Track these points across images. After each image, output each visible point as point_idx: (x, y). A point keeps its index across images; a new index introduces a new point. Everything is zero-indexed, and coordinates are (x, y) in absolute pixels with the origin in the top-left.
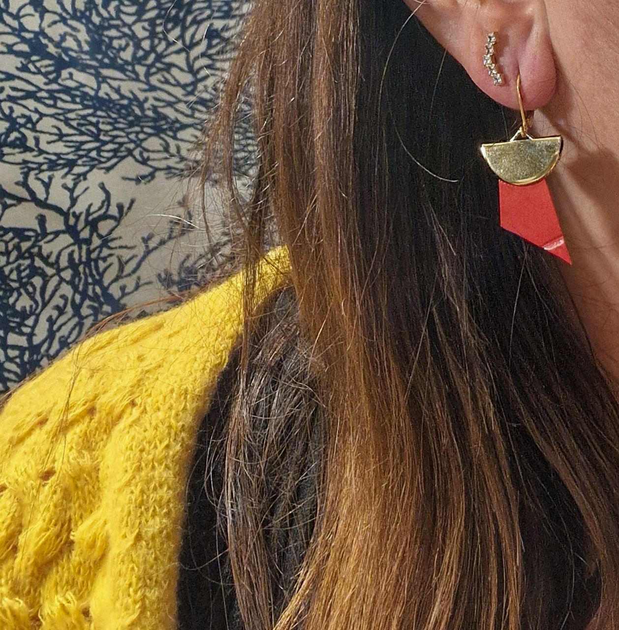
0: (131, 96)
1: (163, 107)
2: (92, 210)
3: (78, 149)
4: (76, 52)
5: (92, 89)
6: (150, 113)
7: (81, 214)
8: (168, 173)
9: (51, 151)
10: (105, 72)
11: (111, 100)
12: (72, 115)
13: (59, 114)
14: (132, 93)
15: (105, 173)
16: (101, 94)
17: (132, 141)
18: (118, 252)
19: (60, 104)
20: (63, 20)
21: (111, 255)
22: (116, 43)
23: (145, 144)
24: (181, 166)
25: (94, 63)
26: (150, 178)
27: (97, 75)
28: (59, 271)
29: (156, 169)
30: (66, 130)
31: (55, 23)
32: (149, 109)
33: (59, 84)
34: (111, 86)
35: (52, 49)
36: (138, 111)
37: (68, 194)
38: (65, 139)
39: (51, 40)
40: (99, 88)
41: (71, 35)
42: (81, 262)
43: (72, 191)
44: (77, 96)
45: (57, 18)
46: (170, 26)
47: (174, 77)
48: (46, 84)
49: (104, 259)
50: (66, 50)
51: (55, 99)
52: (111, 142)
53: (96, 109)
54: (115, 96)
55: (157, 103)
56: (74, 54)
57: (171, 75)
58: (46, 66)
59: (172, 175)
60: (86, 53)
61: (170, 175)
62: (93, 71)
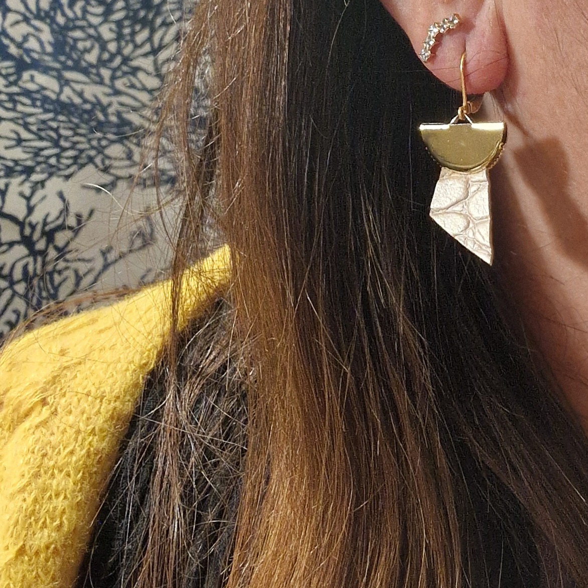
0: (93, 100)
2: (49, 219)
3: (36, 154)
4: (38, 53)
5: (53, 92)
6: (114, 119)
7: (37, 224)
9: (8, 157)
10: (69, 75)
11: (73, 105)
12: (31, 120)
13: (18, 118)
14: (95, 97)
15: (64, 181)
16: (63, 98)
17: (93, 148)
18: (74, 265)
19: (20, 107)
20: (26, 20)
21: (67, 268)
22: (80, 45)
23: (108, 152)
25: (57, 65)
26: (111, 186)
27: (59, 78)
28: (12, 283)
29: (118, 178)
30: (25, 135)
31: (17, 22)
32: (113, 114)
33: (20, 87)
34: (74, 90)
35: (13, 50)
36: (101, 117)
37: (24, 202)
38: (24, 144)
39: (12, 40)
40: (61, 91)
41: (34, 36)
42: (35, 275)
43: (28, 199)
44: (37, 99)
45: (20, 18)
46: (138, 28)
47: (140, 82)
48: (7, 86)
49: (60, 272)
50: (28, 51)
51: (15, 102)
52: (72, 148)
53: (57, 113)
54: (77, 100)
55: (121, 109)
56: (36, 56)
57: (138, 79)
58: (7, 68)
60: (49, 54)
61: (132, 185)
62: (55, 73)
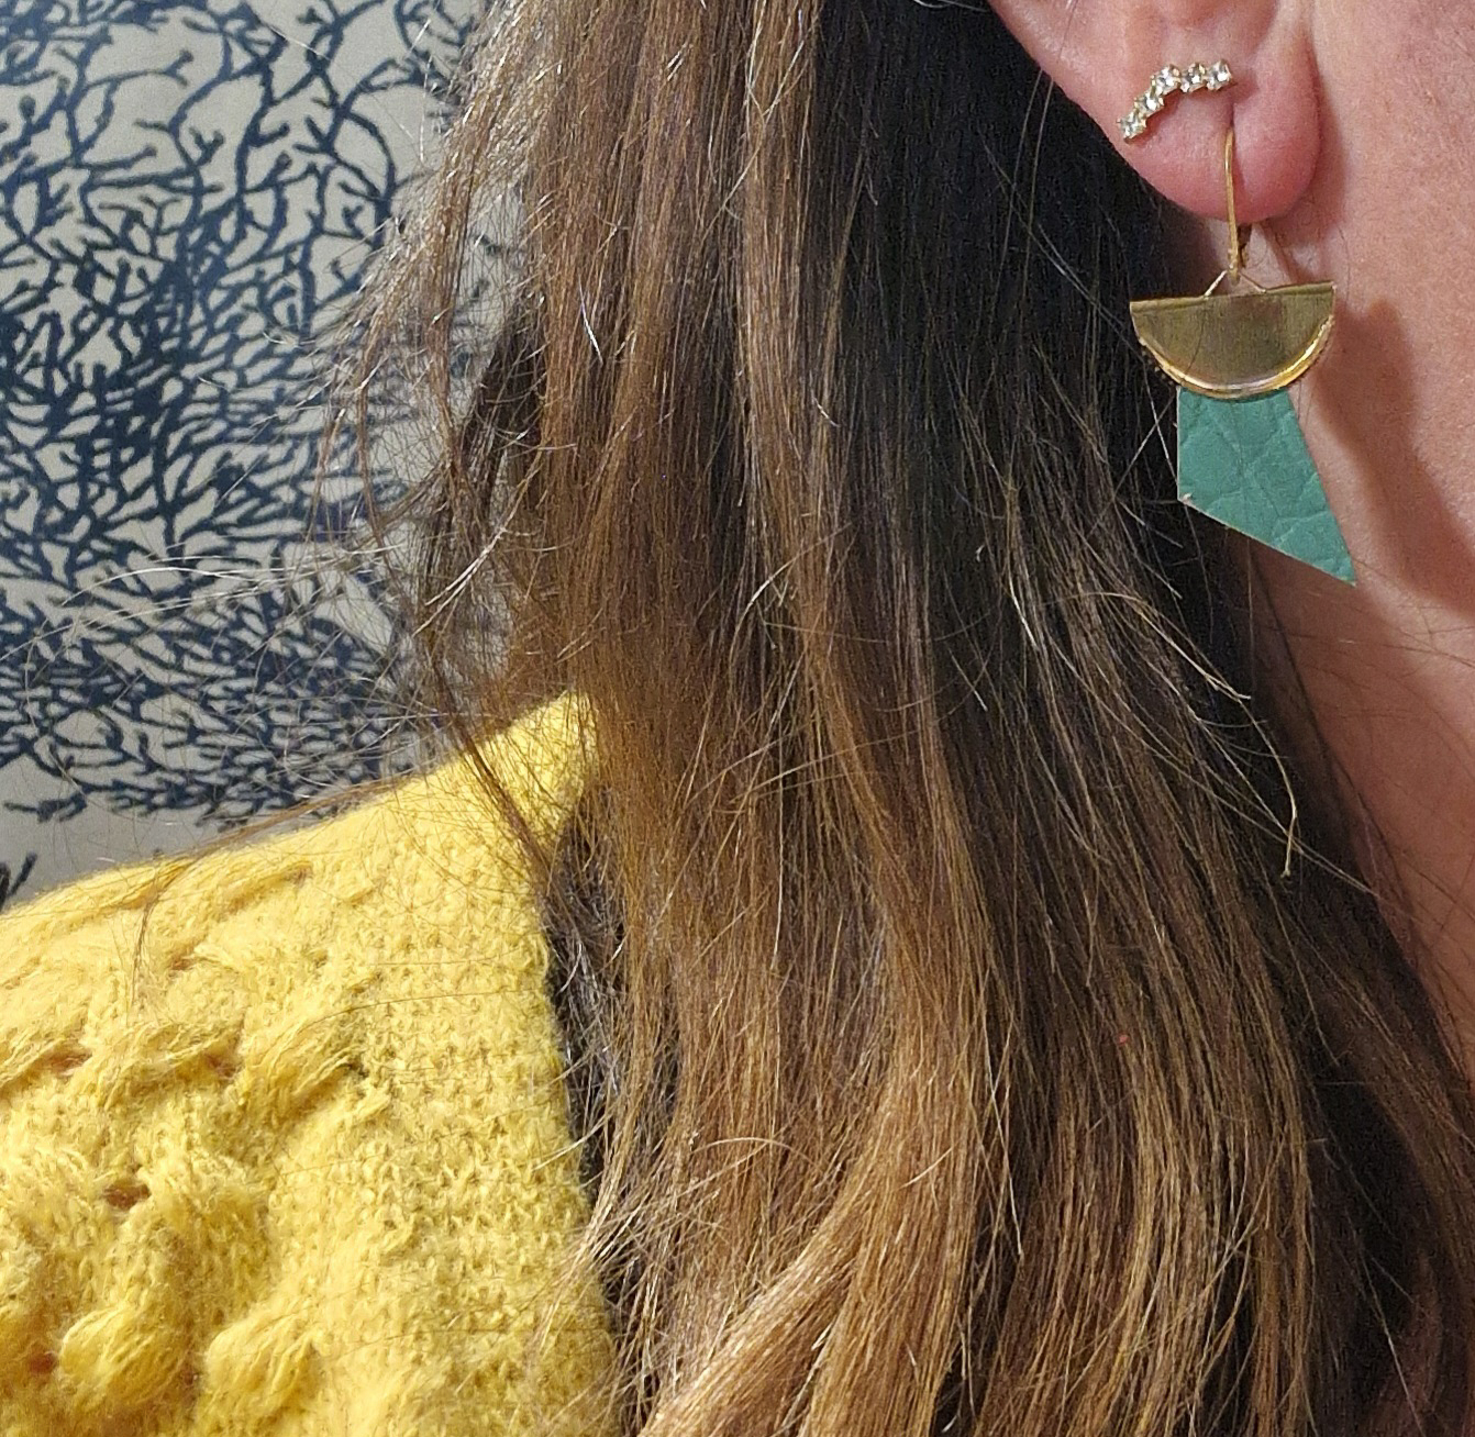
1: (107, 643)
8: (118, 799)
14: (32, 606)
17: (30, 720)
24: (150, 782)
26: (72, 807)
32: (73, 647)
47: (134, 575)
55: (93, 635)
57: (130, 569)
59: (126, 802)
61: (121, 803)
